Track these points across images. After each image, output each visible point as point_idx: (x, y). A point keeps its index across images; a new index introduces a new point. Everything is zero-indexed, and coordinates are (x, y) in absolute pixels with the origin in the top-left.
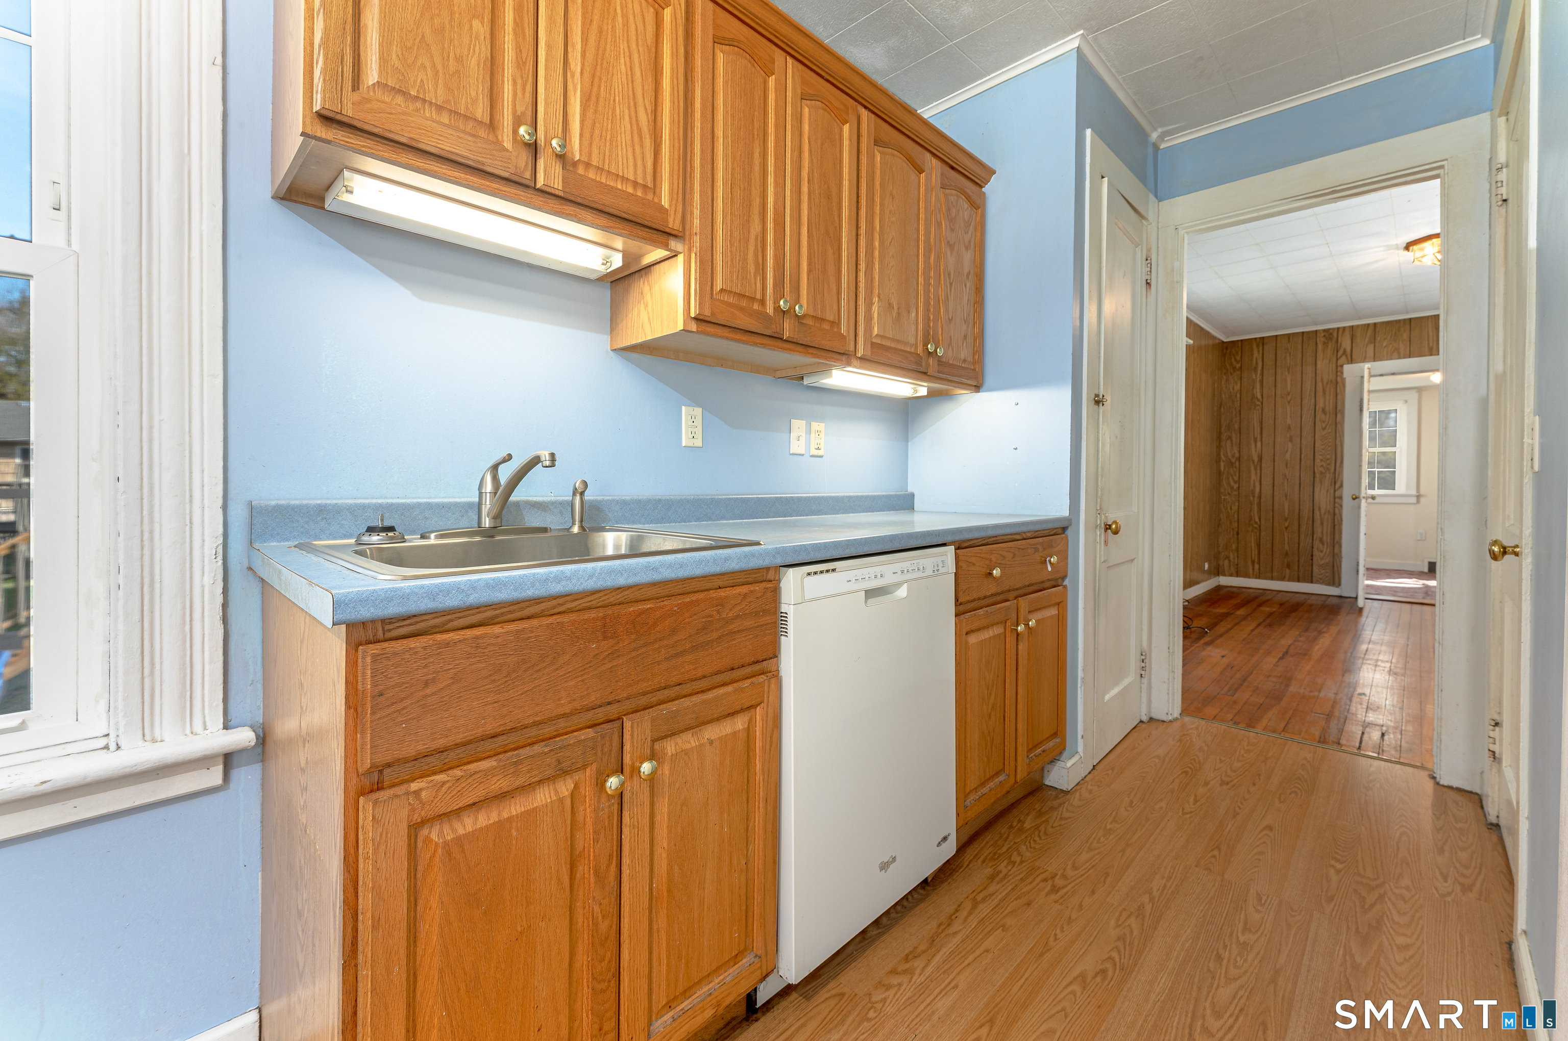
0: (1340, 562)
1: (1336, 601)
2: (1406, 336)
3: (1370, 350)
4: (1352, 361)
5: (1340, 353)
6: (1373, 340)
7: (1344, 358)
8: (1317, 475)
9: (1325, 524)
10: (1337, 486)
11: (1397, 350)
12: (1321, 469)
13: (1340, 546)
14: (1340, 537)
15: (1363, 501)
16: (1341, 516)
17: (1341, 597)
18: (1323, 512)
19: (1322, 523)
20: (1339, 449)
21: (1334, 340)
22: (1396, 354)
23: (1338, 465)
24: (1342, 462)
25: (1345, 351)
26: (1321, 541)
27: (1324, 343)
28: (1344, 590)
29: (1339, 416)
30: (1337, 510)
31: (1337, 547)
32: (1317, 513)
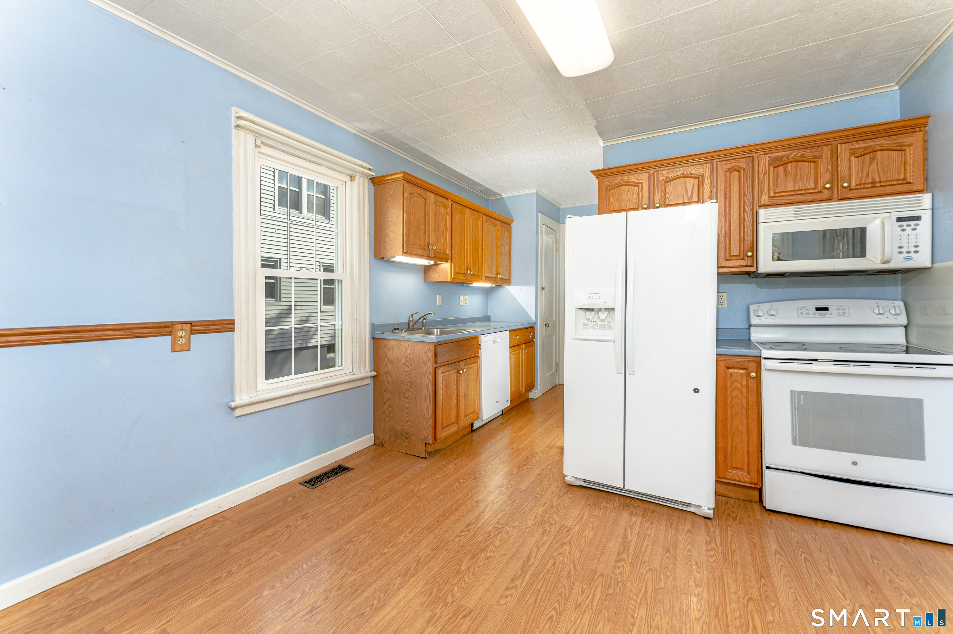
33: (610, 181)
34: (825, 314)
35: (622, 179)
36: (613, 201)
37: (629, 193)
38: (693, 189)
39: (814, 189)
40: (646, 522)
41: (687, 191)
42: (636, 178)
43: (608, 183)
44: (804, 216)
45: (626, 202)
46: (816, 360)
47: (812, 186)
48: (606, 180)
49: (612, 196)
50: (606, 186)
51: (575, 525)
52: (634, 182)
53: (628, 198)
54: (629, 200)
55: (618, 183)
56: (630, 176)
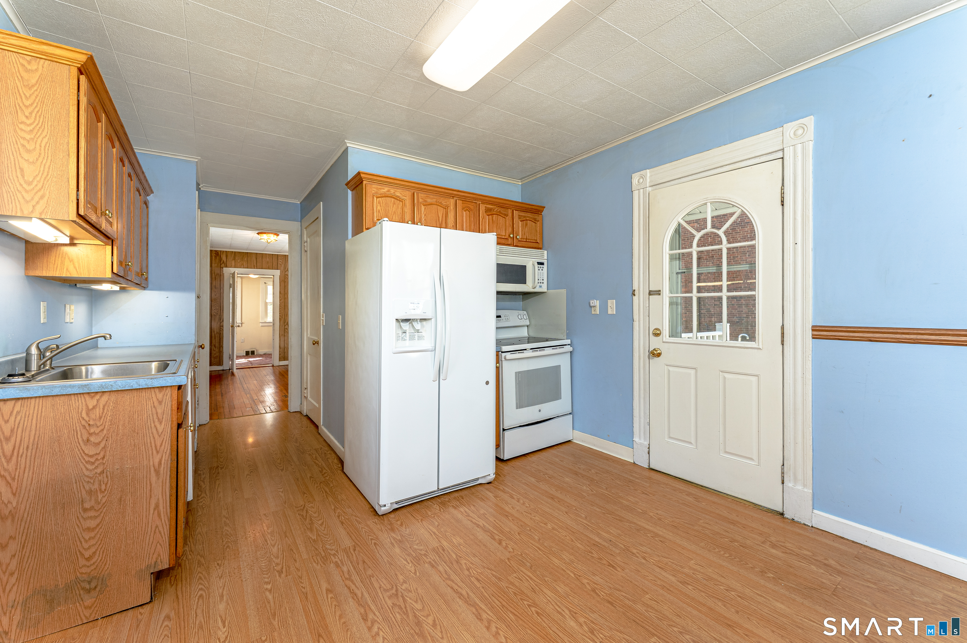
0: (223, 355)
1: (221, 372)
2: (246, 259)
3: (233, 262)
4: (226, 267)
5: (222, 262)
6: (234, 259)
7: (223, 264)
8: (213, 316)
9: (216, 338)
10: (221, 321)
11: (243, 264)
12: (215, 314)
13: (223, 348)
14: (223, 344)
15: (235, 327)
16: (223, 334)
17: (223, 370)
18: (215, 333)
19: (215, 338)
20: (222, 304)
21: (219, 256)
22: (242, 266)
23: (221, 311)
24: (223, 310)
25: (223, 261)
26: (215, 346)
27: (215, 256)
28: (226, 366)
29: (222, 290)
30: (221, 332)
31: (221, 348)
32: (213, 333)
33: (377, 188)
34: (500, 320)
35: (389, 190)
36: (380, 209)
37: (395, 206)
38: (442, 217)
39: (505, 236)
40: (470, 507)
41: (439, 217)
42: (401, 193)
43: (375, 190)
44: (503, 253)
45: (392, 214)
46: (526, 350)
47: (504, 234)
48: (373, 186)
49: (379, 205)
50: (373, 192)
51: (440, 542)
52: (398, 197)
53: (393, 210)
54: (395, 213)
55: (385, 193)
56: (396, 190)
